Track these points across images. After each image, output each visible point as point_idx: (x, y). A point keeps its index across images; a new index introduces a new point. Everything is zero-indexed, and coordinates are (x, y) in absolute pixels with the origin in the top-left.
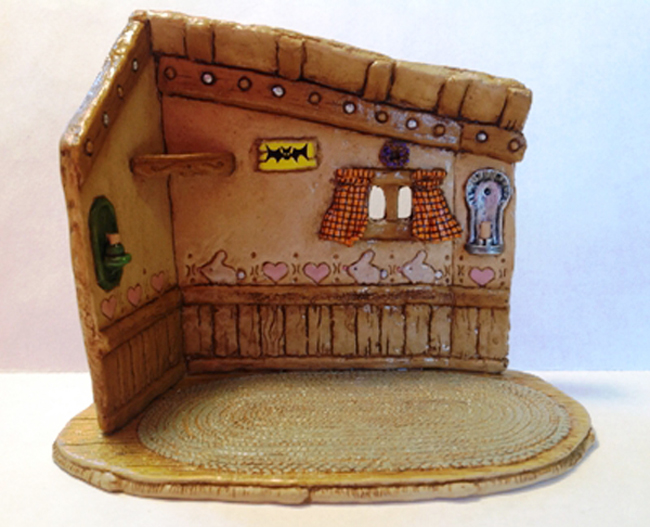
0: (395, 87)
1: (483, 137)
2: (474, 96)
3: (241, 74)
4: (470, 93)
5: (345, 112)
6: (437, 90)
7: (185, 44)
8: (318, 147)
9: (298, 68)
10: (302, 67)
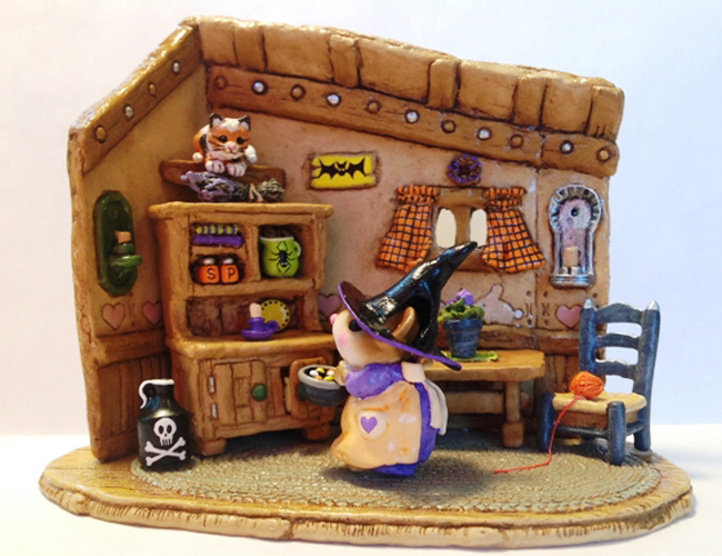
0: (462, 91)
1: (567, 147)
2: (554, 99)
3: (294, 81)
4: (549, 96)
5: (408, 121)
6: (511, 93)
7: (235, 50)
8: (377, 162)
9: (354, 72)
10: (359, 72)
